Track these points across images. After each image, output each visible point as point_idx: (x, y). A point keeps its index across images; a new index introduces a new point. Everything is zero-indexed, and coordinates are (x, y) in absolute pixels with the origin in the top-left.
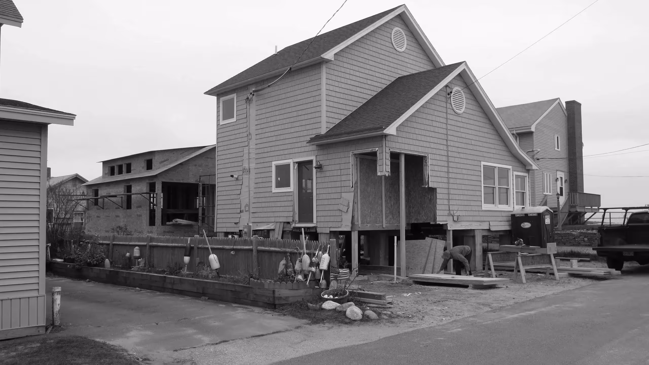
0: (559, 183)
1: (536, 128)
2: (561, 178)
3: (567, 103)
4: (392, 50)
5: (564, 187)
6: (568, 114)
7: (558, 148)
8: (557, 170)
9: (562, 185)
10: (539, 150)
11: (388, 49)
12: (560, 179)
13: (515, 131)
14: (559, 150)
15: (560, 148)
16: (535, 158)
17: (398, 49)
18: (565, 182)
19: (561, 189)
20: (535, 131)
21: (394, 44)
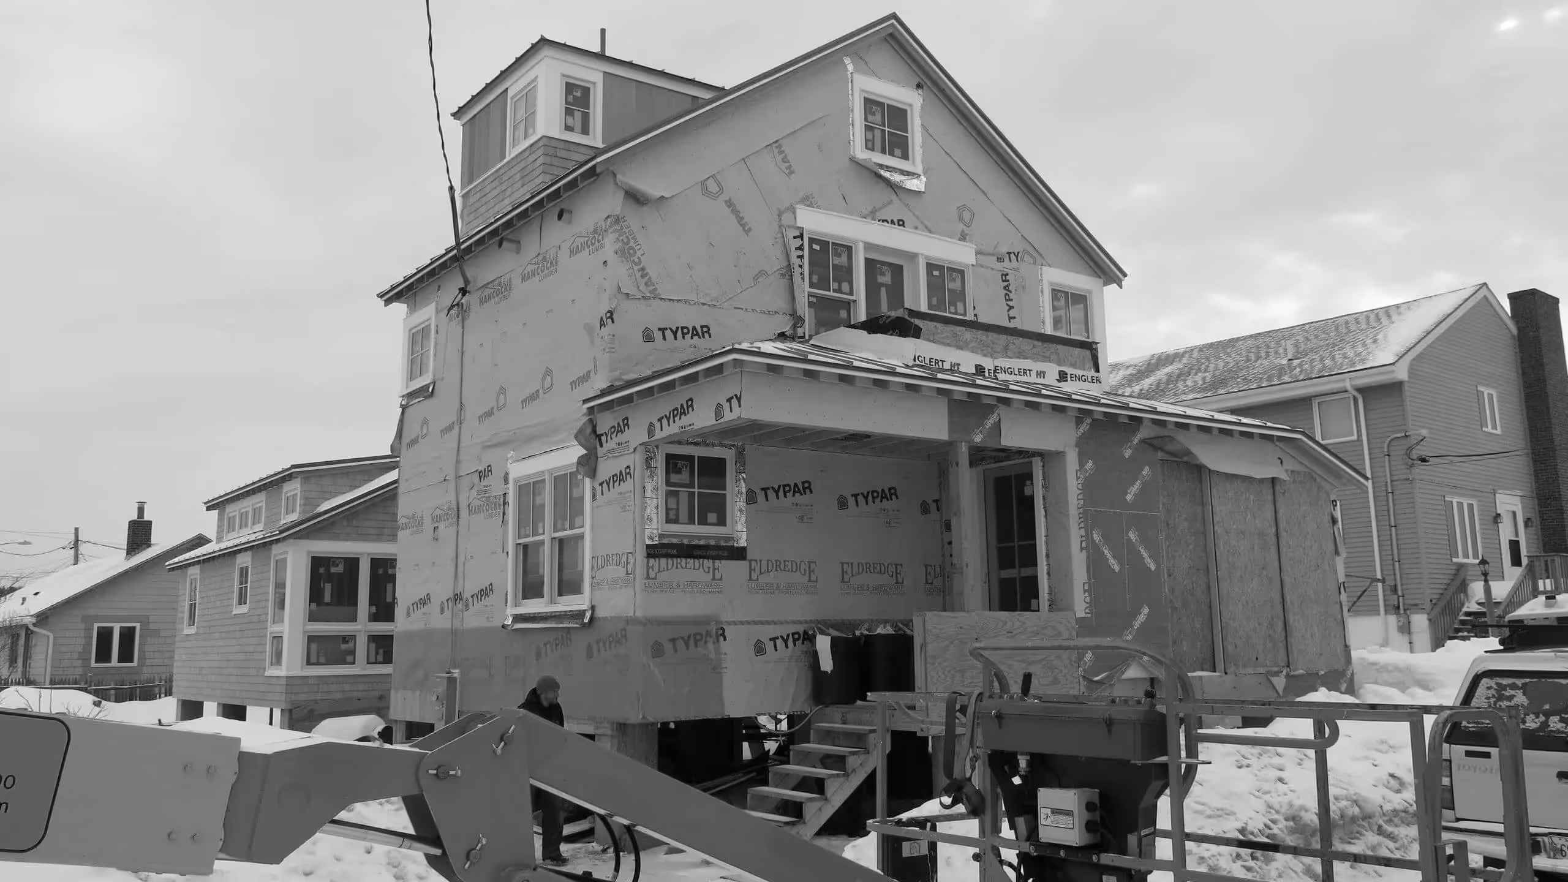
0: (1505, 527)
1: (1411, 371)
2: (1513, 513)
3: (1513, 297)
5: (1521, 539)
6: (1519, 329)
7: (1494, 427)
8: (1495, 491)
9: (1516, 533)
10: (1424, 432)
12: (1506, 517)
13: (1347, 381)
14: (1499, 432)
15: (1502, 427)
16: (1415, 457)
18: (1526, 525)
19: (1515, 545)
20: (1409, 377)
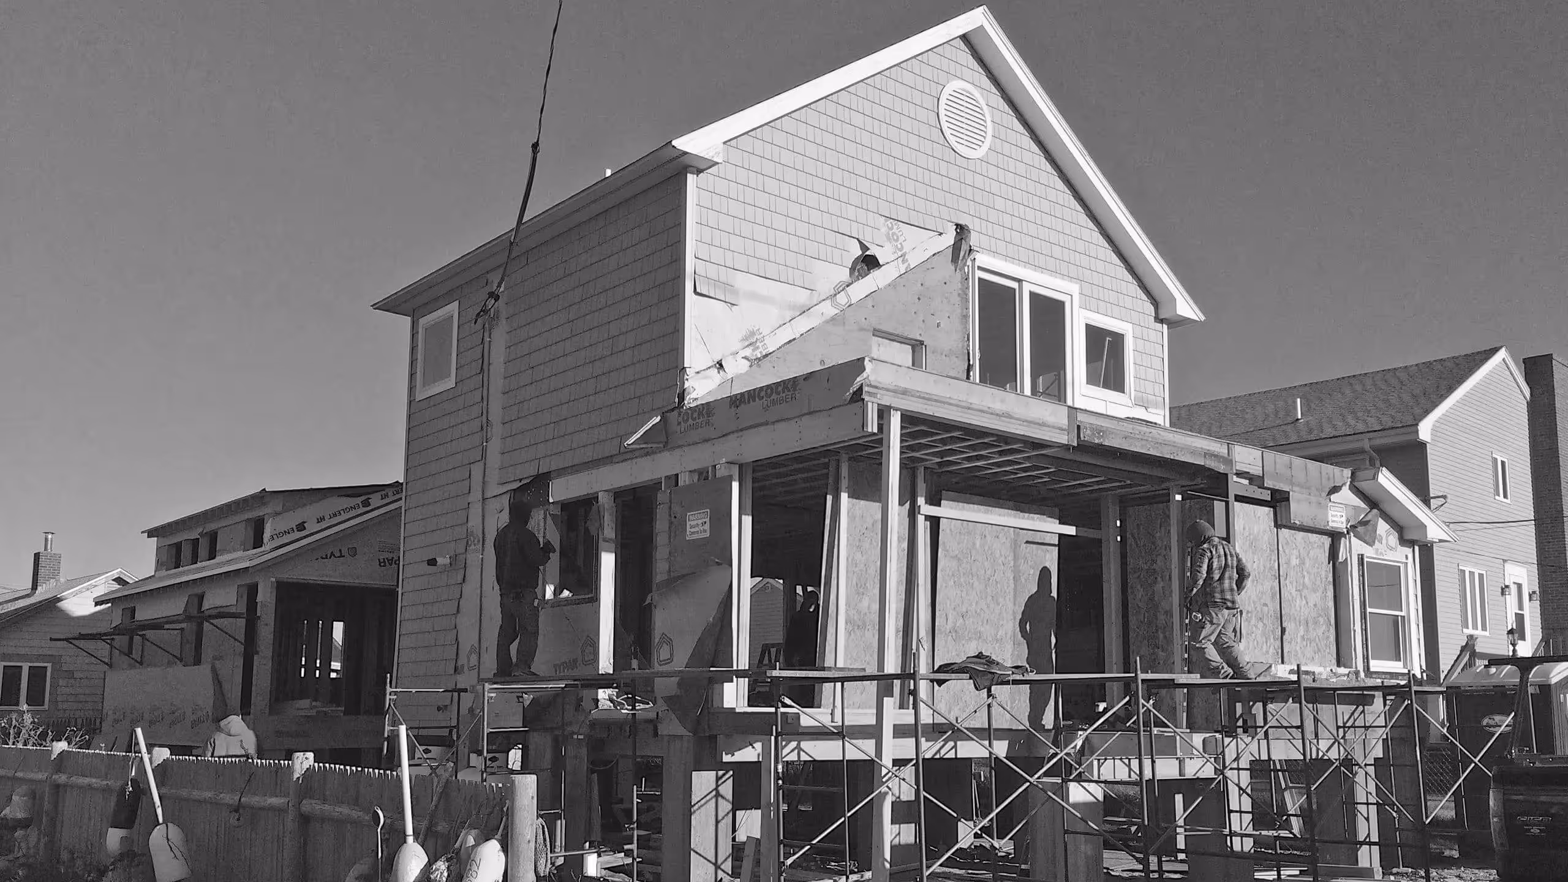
0: (1511, 600)
1: (1434, 430)
2: (1519, 586)
4: (938, 151)
5: (1526, 612)
6: (1532, 394)
7: (1506, 496)
8: (1505, 561)
9: (1521, 607)
11: (927, 147)
12: (1514, 589)
13: (1367, 441)
14: (1510, 501)
15: (1513, 496)
17: (959, 148)
18: (1531, 598)
19: (1520, 618)
20: (1432, 440)
21: (947, 132)
